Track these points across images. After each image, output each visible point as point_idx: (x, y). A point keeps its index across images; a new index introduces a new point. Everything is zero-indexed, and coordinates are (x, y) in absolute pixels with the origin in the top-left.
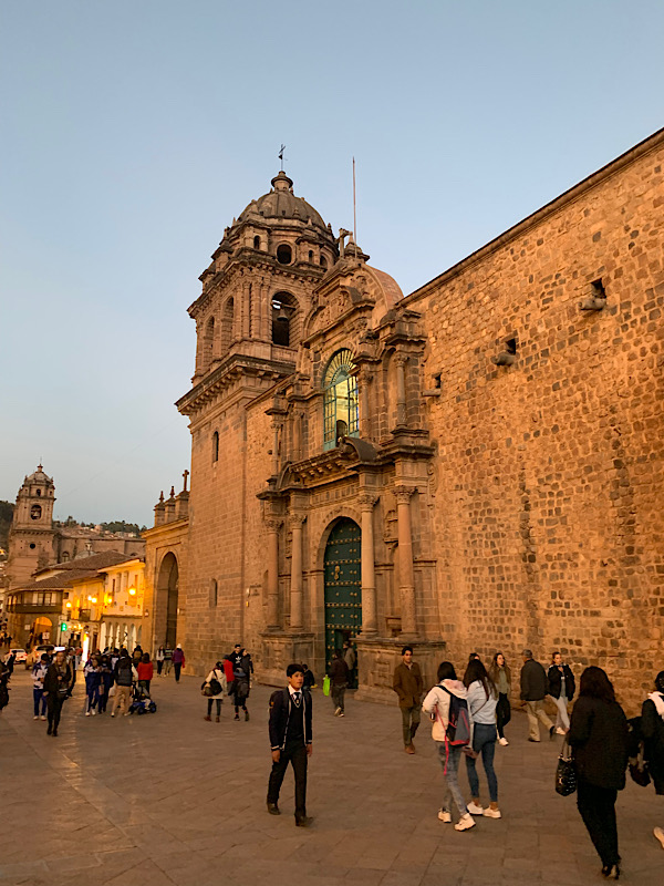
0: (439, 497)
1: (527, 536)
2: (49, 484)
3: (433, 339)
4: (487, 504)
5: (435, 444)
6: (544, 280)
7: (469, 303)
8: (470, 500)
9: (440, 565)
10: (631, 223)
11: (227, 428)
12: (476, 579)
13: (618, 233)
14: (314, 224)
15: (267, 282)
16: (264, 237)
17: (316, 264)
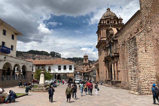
2: (87, 56)
3: (119, 40)
5: (119, 55)
8: (122, 63)
9: (120, 71)
11: (101, 51)
12: (123, 73)
14: (113, 16)
15: (105, 28)
16: (104, 21)
17: (113, 23)
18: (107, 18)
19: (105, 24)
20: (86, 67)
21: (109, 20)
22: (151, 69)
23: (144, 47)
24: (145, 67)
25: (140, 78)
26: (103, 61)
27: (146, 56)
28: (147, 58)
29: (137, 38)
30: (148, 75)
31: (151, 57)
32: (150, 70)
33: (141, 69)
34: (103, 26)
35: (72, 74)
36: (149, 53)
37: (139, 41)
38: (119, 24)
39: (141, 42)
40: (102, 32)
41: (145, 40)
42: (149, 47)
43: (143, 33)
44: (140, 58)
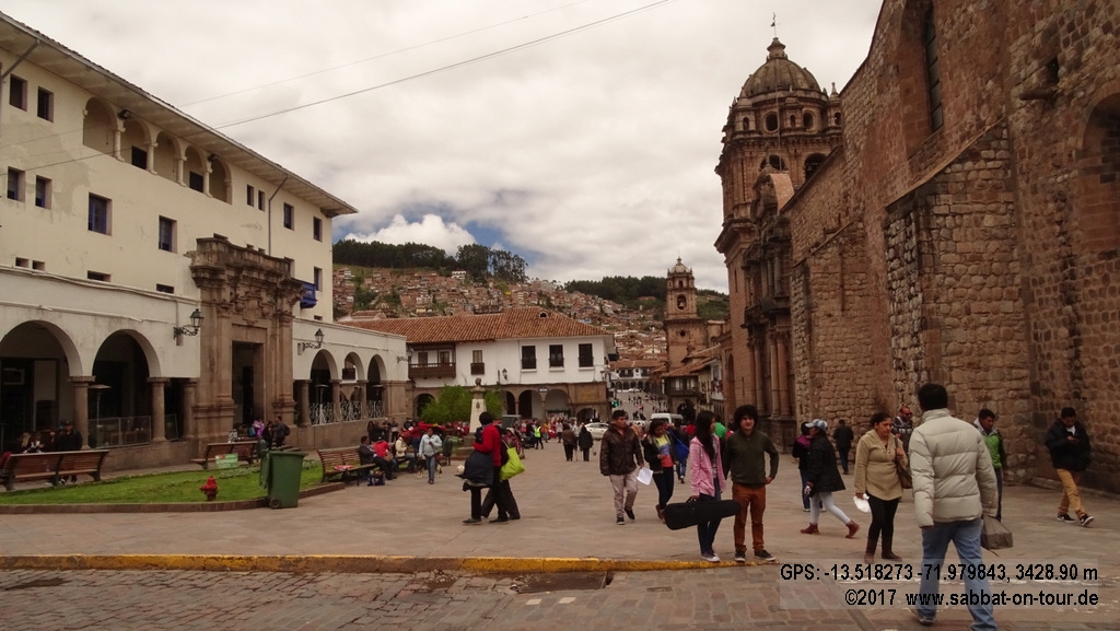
2: (689, 277)
3: (793, 238)
6: (815, 222)
7: (800, 221)
11: (738, 269)
14: (795, 89)
15: (754, 154)
16: (751, 117)
17: (798, 126)
18: (764, 102)
19: (753, 132)
20: (683, 344)
21: (776, 110)
22: (859, 375)
23: (838, 299)
24: (838, 368)
25: (819, 406)
26: (743, 326)
27: (845, 330)
28: (848, 336)
29: (815, 265)
30: (848, 397)
31: (861, 336)
32: (858, 381)
33: (825, 375)
34: (743, 144)
35: (595, 387)
36: (855, 320)
37: (819, 275)
38: (829, 129)
39: (826, 280)
40: (740, 174)
41: (842, 275)
42: (857, 298)
43: (835, 249)
44: (821, 337)
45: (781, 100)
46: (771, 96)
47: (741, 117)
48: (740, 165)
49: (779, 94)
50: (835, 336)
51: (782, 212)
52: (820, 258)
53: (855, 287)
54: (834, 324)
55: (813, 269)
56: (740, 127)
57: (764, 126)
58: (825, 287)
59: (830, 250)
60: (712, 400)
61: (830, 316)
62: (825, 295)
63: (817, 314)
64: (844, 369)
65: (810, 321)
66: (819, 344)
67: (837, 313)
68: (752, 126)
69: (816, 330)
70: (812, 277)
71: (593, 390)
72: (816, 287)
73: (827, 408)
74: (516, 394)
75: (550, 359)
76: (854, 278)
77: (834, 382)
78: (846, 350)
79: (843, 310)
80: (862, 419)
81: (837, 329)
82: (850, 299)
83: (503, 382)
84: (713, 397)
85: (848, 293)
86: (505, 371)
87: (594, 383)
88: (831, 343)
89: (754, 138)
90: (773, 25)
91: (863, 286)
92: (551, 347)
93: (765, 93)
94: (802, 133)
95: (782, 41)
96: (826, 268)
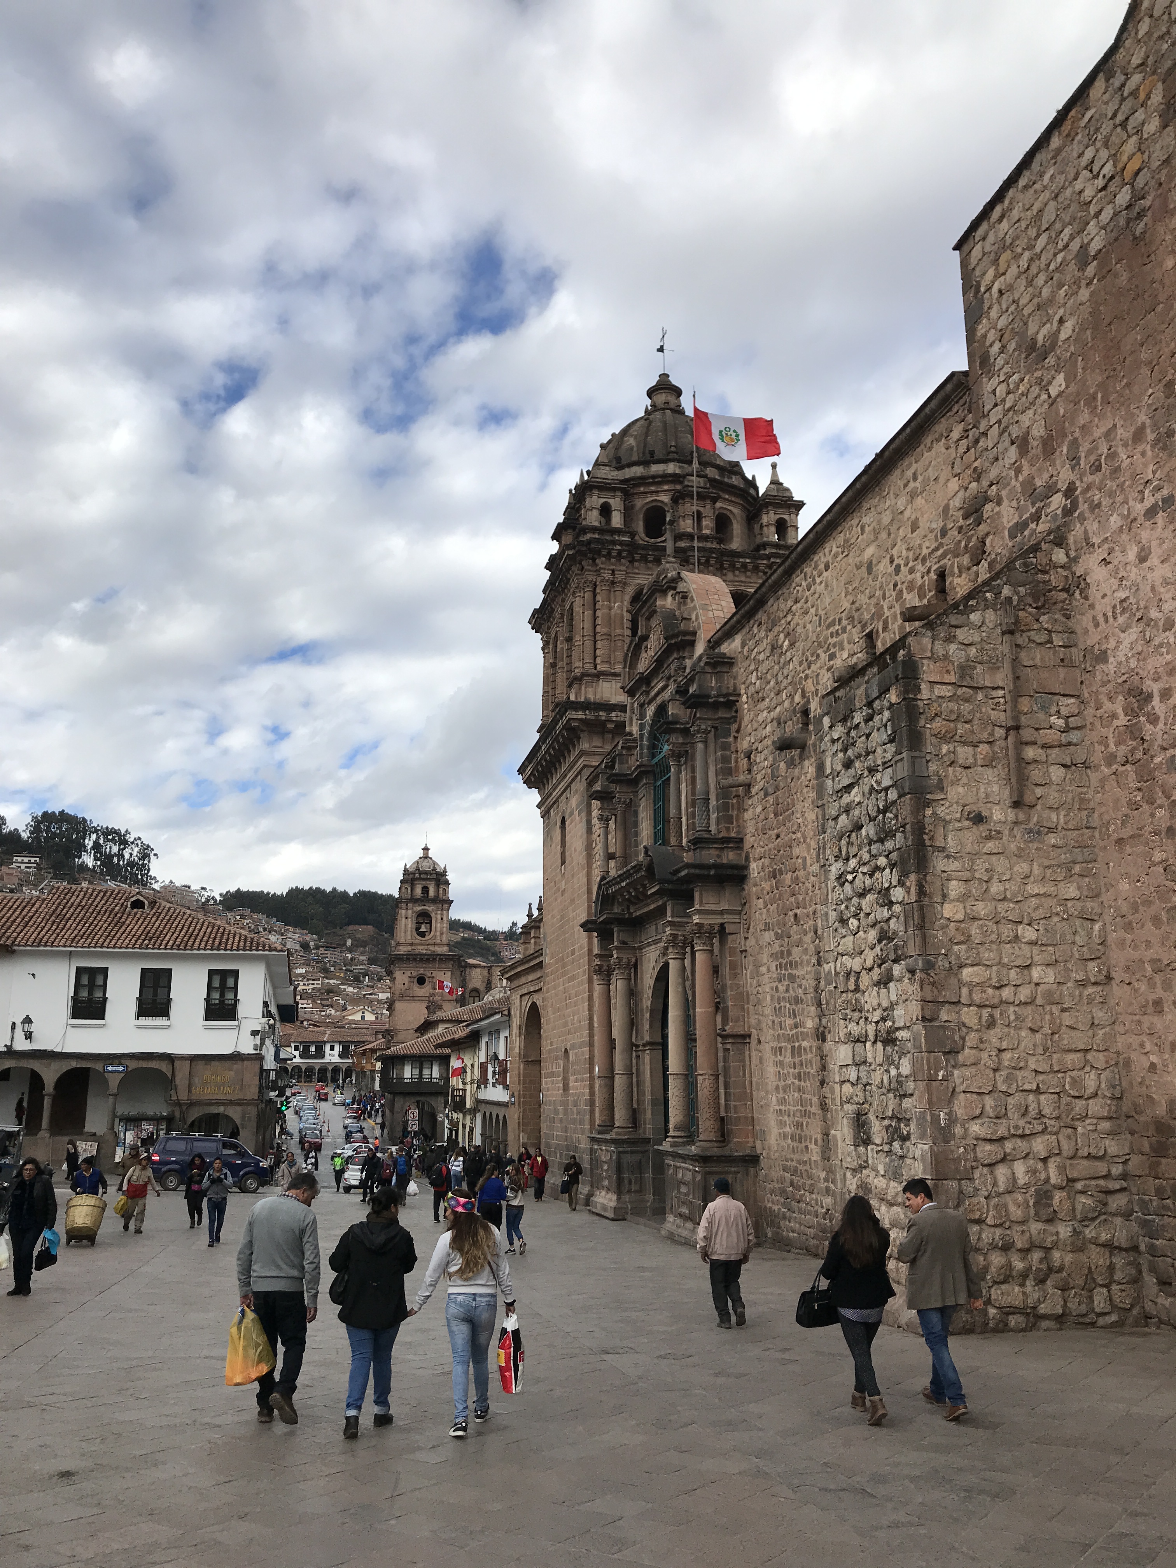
0: (752, 941)
1: (819, 1004)
2: (440, 878)
3: (745, 697)
4: (789, 953)
5: (747, 858)
6: (828, 627)
7: (773, 648)
8: (776, 948)
9: (754, 1042)
10: (895, 552)
11: (571, 814)
12: (781, 1063)
13: (884, 567)
14: (703, 464)
15: (620, 576)
16: (616, 503)
17: (706, 532)
18: (642, 481)
19: (618, 531)
20: (420, 999)
21: (665, 498)
22: (1069, 1019)
24: (1006, 993)
25: (952, 1120)
27: (1022, 867)
29: (933, 657)
33: (969, 1016)
34: (599, 553)
35: (238, 1066)
36: (1052, 839)
37: (945, 691)
38: (764, 545)
39: (966, 708)
40: (588, 613)
41: (1017, 695)
42: (1057, 773)
43: (990, 616)
44: (955, 888)
45: (675, 478)
46: (655, 469)
47: (594, 501)
48: (588, 595)
49: (672, 468)
50: (995, 888)
51: (714, 643)
52: (950, 639)
53: (1051, 736)
54: (990, 846)
55: (929, 671)
56: (593, 518)
57: (639, 526)
58: (962, 729)
59: (974, 617)
60: (478, 1102)
61: (979, 819)
62: (964, 753)
63: (941, 811)
64: (1024, 993)
65: (919, 829)
66: (948, 910)
67: (999, 814)
68: (617, 520)
69: (939, 864)
70: (925, 693)
71: (230, 1073)
72: (937, 725)
73: (975, 1128)
74: (50, 1075)
75: (140, 1000)
76: (1045, 708)
77: (993, 1036)
78: (1028, 933)
79: (1017, 804)
80: (1082, 1168)
81: (1000, 864)
82: (1036, 774)
83: (21, 1044)
84: (482, 1096)
85: (1030, 753)
86: (28, 1020)
87: (236, 1057)
88: (982, 909)
89: (621, 543)
90: (661, 349)
91: (1074, 736)
92: (143, 971)
93: (646, 463)
94: (715, 545)
95: (674, 380)
96: (965, 670)
